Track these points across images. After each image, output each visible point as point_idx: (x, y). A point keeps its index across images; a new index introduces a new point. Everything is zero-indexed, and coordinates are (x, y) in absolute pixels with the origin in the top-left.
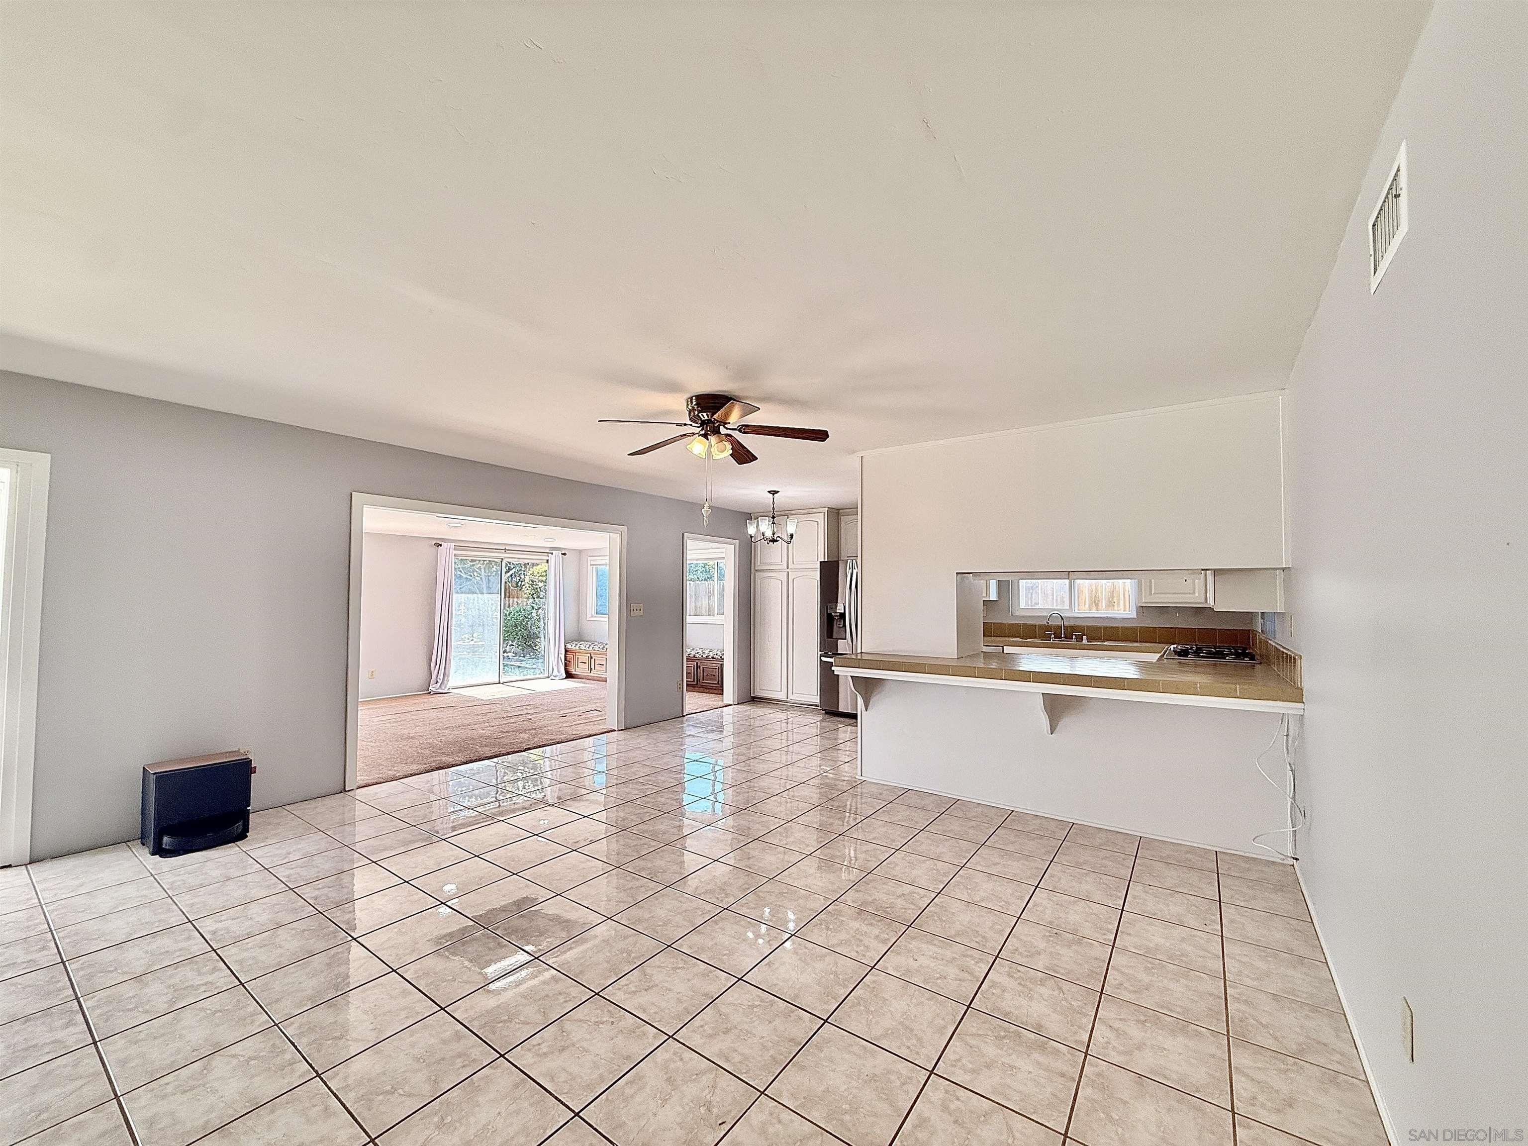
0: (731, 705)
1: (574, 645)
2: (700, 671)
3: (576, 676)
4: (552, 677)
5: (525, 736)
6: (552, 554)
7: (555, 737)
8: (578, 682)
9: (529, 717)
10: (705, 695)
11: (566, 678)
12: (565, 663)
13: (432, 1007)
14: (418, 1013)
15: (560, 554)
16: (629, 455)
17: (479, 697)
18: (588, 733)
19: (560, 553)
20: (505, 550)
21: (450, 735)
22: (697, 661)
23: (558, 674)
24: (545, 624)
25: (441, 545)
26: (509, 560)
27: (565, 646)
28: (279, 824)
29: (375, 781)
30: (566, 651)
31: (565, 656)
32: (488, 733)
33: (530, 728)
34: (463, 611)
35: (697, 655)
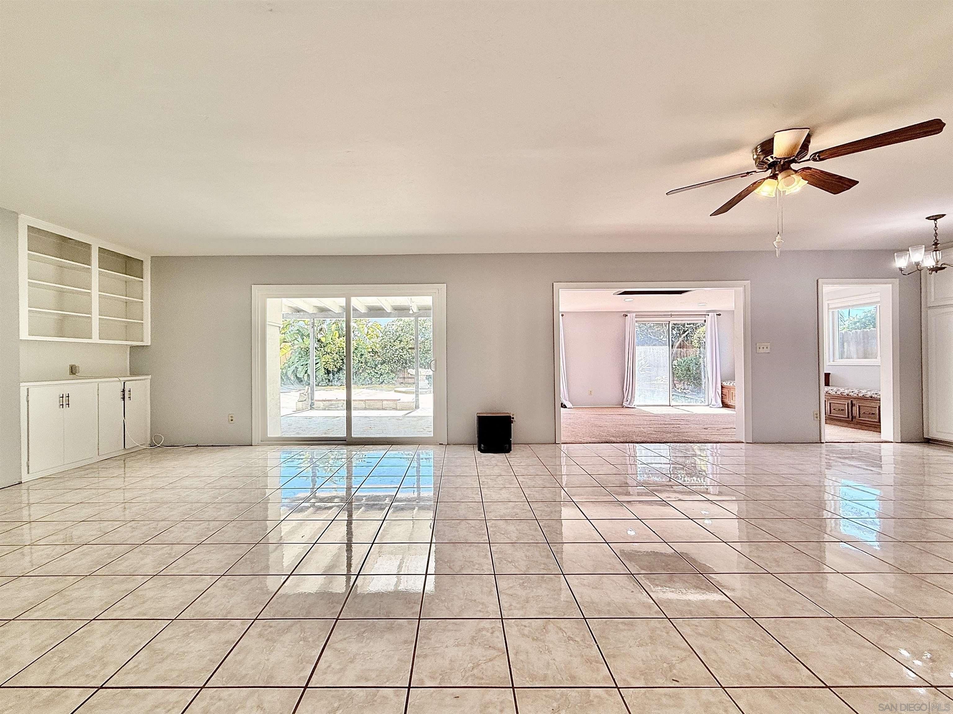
0: (892, 442)
1: (728, 383)
2: (856, 410)
3: (730, 406)
4: (711, 406)
5: (669, 435)
6: (708, 315)
7: (689, 439)
8: (732, 410)
9: (678, 426)
10: (861, 431)
11: (722, 407)
12: (722, 396)
13: (544, 540)
14: (537, 540)
15: (716, 316)
16: (711, 215)
17: (651, 412)
18: (717, 440)
19: (715, 314)
20: (671, 315)
21: (623, 428)
22: (852, 399)
23: (716, 404)
24: (704, 366)
25: (627, 316)
26: (675, 322)
27: (722, 383)
28: (523, 451)
29: (570, 442)
30: (722, 387)
31: (722, 392)
32: (645, 430)
33: (676, 431)
34: (643, 357)
35: (852, 394)
